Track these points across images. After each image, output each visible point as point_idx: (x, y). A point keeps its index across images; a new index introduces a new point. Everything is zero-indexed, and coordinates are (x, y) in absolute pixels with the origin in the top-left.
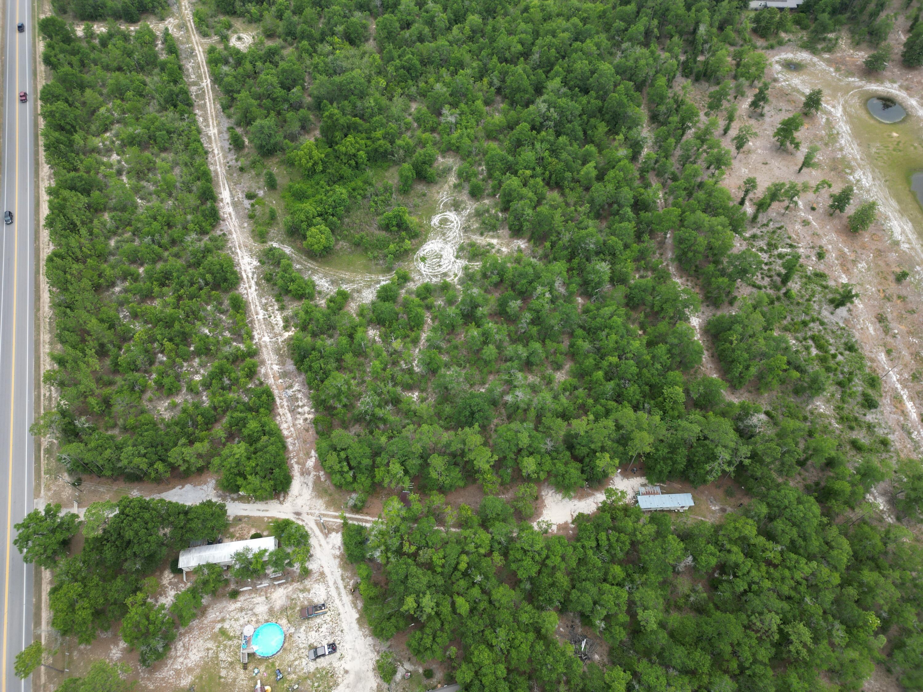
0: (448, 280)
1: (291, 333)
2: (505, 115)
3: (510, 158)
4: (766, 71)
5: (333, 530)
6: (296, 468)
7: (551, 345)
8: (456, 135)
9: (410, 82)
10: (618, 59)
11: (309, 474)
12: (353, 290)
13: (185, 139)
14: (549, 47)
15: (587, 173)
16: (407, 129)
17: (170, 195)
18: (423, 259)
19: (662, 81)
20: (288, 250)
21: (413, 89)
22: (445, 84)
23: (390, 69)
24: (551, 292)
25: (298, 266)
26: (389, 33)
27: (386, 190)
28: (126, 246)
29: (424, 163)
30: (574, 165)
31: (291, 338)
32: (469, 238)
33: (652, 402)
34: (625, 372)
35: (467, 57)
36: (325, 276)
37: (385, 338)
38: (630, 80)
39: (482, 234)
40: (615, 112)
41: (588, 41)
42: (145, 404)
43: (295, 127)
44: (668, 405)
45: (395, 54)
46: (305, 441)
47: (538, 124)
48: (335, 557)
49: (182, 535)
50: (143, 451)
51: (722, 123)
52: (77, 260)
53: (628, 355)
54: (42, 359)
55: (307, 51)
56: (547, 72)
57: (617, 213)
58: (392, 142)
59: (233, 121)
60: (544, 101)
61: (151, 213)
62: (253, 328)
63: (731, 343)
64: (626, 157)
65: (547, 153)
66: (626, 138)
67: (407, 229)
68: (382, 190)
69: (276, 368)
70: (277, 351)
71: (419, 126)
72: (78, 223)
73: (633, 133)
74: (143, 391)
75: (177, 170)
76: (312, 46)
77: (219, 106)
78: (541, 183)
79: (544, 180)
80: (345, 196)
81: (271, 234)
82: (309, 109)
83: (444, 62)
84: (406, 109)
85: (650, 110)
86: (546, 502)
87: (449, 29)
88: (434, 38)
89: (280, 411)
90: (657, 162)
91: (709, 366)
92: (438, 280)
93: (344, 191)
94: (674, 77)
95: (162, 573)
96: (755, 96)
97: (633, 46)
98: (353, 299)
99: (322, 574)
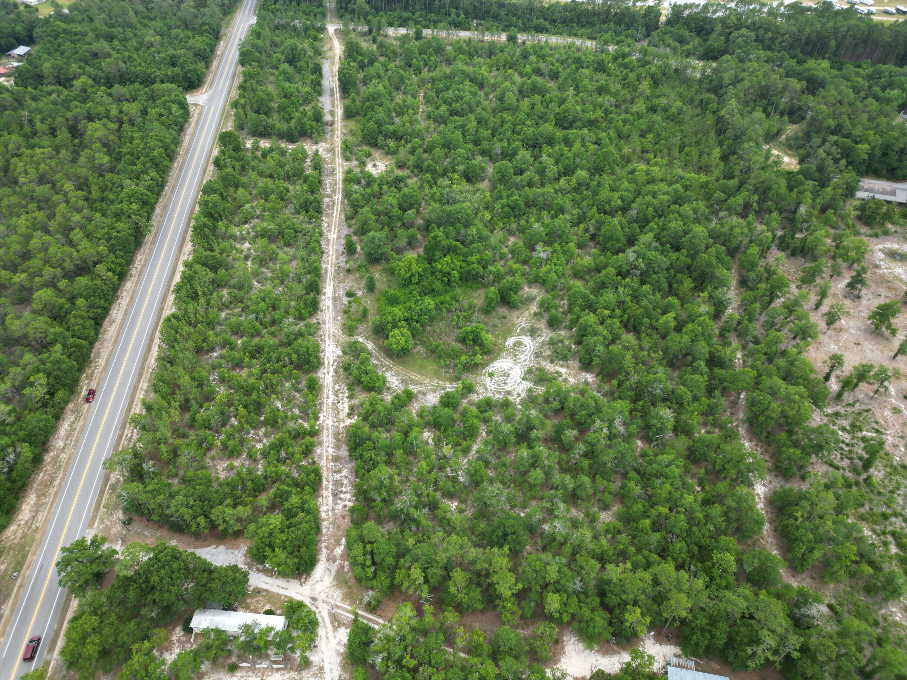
0: (510, 398)
1: (353, 421)
2: (595, 258)
3: (592, 297)
4: (866, 256)
5: (344, 624)
6: (324, 552)
7: (601, 483)
8: (544, 269)
9: (512, 219)
10: (714, 224)
11: (334, 561)
12: (419, 392)
13: (308, 238)
14: (648, 205)
15: (666, 323)
16: (501, 259)
17: (282, 282)
18: (491, 375)
19: (755, 250)
20: (370, 346)
21: (514, 226)
22: (543, 225)
23: (497, 206)
24: (609, 428)
25: (375, 362)
26: (503, 176)
27: (470, 307)
28: (233, 319)
29: (510, 289)
30: (654, 313)
31: (351, 426)
32: (539, 363)
33: (699, 565)
34: (674, 526)
35: (568, 205)
36: (397, 375)
37: (438, 441)
38: (723, 244)
39: (552, 362)
40: (703, 271)
41: (686, 205)
42: (207, 461)
43: (402, 242)
44: (716, 572)
45: (504, 194)
46: (339, 528)
47: (624, 270)
48: (338, 654)
49: (201, 594)
50: (192, 503)
51: (813, 298)
52: (190, 324)
53: (680, 509)
54: (135, 403)
55: (428, 182)
56: (642, 227)
57: (690, 364)
58: (485, 267)
59: (352, 230)
60: (634, 252)
61: (262, 295)
62: (320, 409)
63: (796, 519)
64: (708, 313)
65: (628, 298)
66: (711, 297)
67: (481, 345)
68: (466, 306)
69: (331, 450)
70: (336, 435)
71: (513, 257)
72: (200, 293)
73: (718, 293)
74: (209, 449)
75: (294, 264)
76: (434, 179)
77: (343, 217)
78: (618, 324)
79: (621, 322)
80: (432, 307)
81: (359, 330)
82: (418, 229)
83: (547, 206)
84: (503, 242)
85: (740, 275)
86: (566, 649)
87: (558, 179)
88: (543, 185)
89: (324, 493)
90: (739, 323)
91: (770, 540)
92: (501, 396)
93: (432, 303)
94: (769, 248)
95: (174, 628)
96: (852, 277)
97: (730, 215)
98: (417, 400)
99: (321, 669)
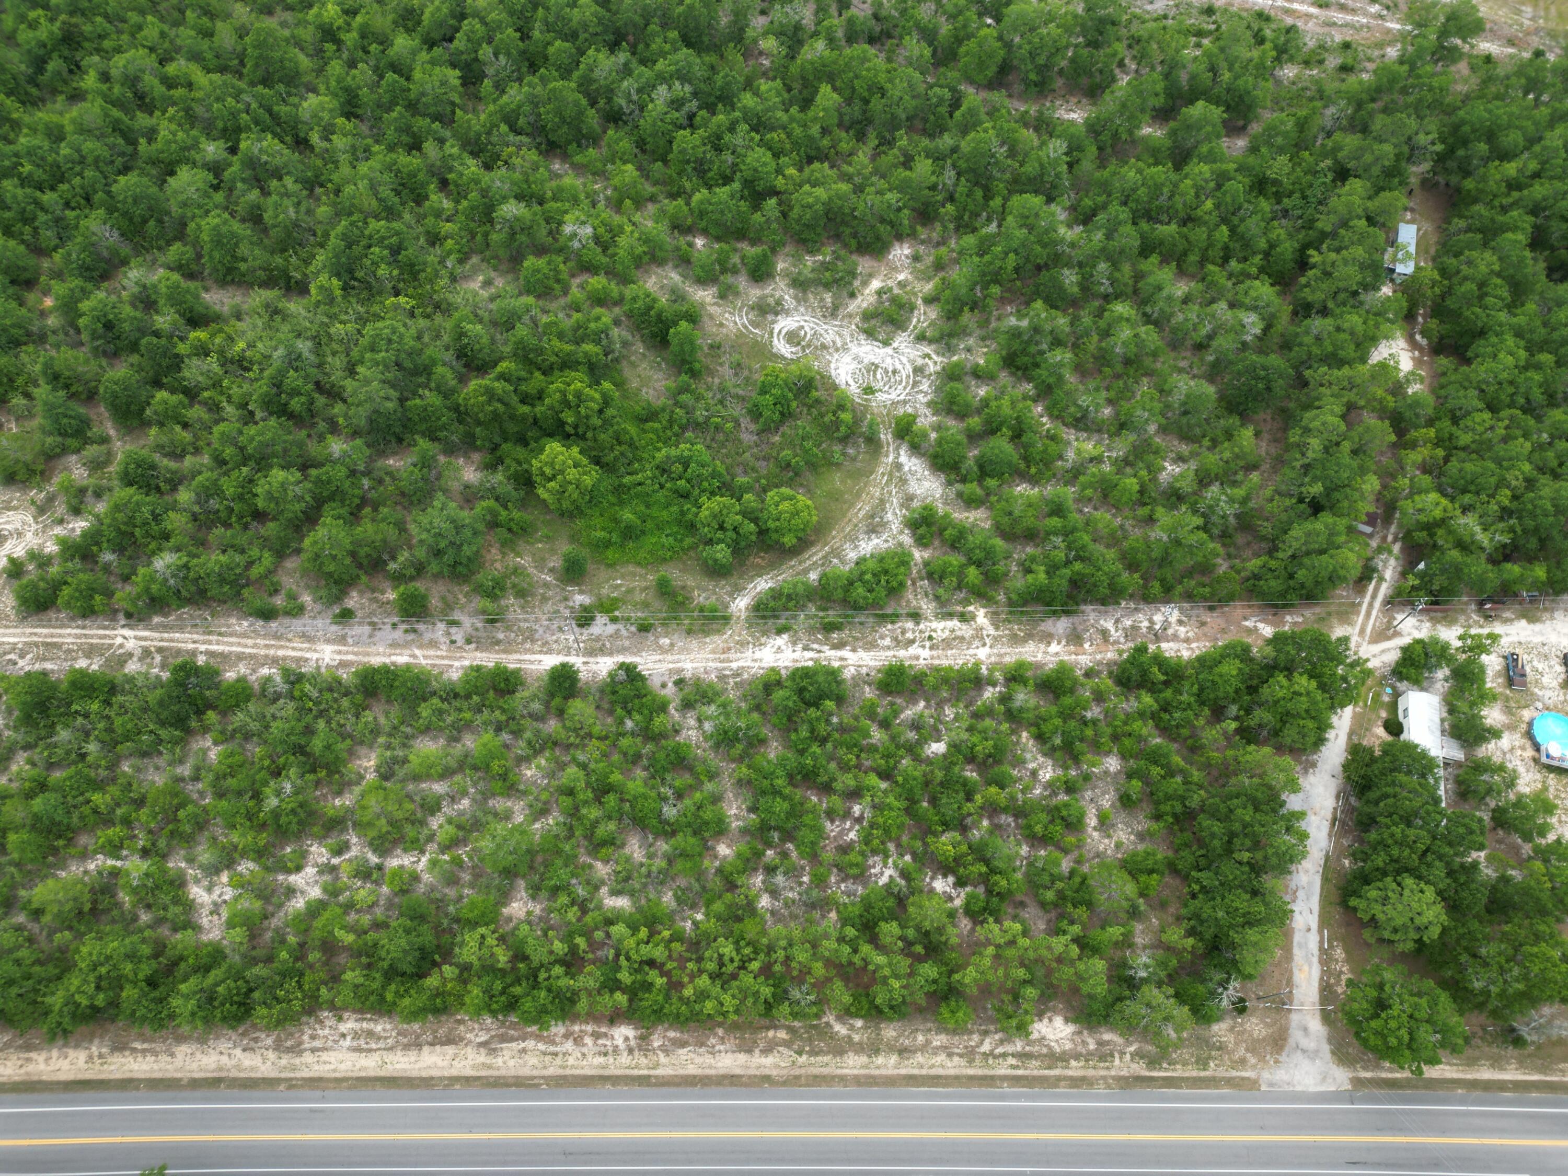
0: (934, 368)
1: (981, 613)
12: (905, 506)
18: (868, 391)
20: (762, 585)
25: (813, 576)
31: (993, 615)
36: (853, 540)
54: (916, 1072)
69: (1054, 648)
70: (1015, 640)
81: (710, 603)
98: (929, 509)
